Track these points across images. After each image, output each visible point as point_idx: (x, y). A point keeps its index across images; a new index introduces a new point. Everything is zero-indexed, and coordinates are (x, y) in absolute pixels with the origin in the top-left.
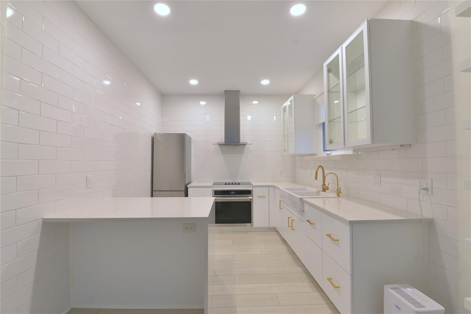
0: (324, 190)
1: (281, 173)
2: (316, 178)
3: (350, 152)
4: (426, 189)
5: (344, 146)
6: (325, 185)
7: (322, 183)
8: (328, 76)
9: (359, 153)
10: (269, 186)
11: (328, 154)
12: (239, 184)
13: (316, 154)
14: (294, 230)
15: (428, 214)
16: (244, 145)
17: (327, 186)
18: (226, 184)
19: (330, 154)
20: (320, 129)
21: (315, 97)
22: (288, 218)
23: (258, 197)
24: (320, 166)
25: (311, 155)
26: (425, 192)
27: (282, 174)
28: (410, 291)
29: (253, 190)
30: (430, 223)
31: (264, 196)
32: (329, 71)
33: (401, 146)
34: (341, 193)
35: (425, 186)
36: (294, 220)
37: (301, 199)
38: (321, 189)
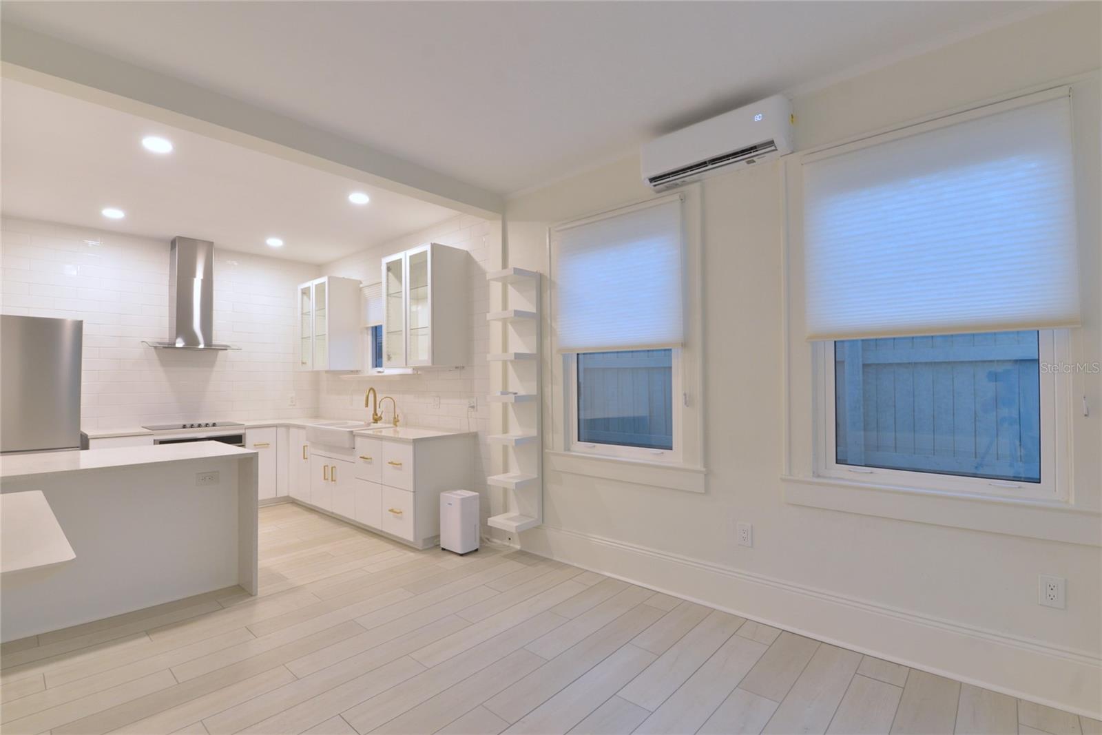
0: (376, 421)
1: (292, 402)
2: (367, 406)
3: (409, 371)
4: (473, 407)
5: (406, 364)
6: (377, 415)
7: (373, 412)
8: (388, 276)
9: (419, 373)
10: (276, 426)
11: (379, 372)
12: (214, 425)
13: (360, 371)
14: (335, 481)
15: (473, 429)
16: (225, 348)
17: (379, 415)
18: (184, 427)
19: (383, 372)
20: (368, 334)
21: (361, 286)
22: (323, 467)
23: (255, 445)
24: (371, 389)
25: (352, 372)
26: (472, 409)
27: (294, 405)
28: (459, 492)
29: (245, 434)
30: (474, 436)
31: (268, 444)
32: (389, 269)
33: (456, 368)
34: (398, 421)
35: (472, 405)
36: (335, 467)
37: (352, 432)
38: (372, 421)
